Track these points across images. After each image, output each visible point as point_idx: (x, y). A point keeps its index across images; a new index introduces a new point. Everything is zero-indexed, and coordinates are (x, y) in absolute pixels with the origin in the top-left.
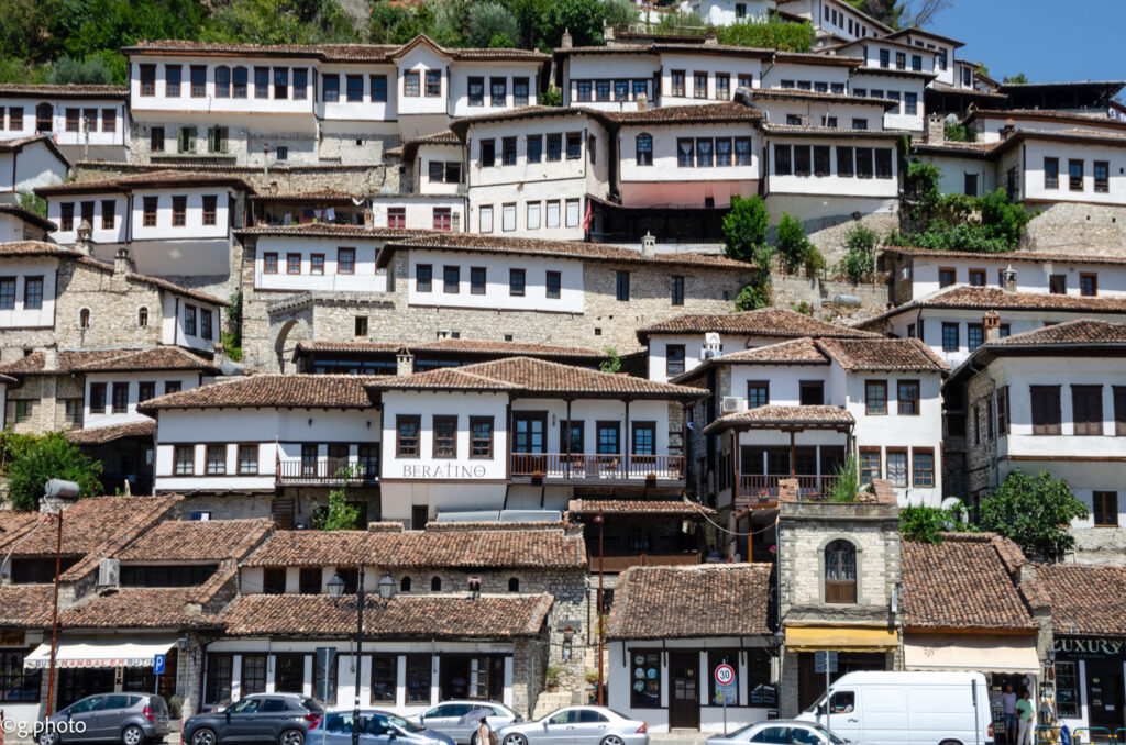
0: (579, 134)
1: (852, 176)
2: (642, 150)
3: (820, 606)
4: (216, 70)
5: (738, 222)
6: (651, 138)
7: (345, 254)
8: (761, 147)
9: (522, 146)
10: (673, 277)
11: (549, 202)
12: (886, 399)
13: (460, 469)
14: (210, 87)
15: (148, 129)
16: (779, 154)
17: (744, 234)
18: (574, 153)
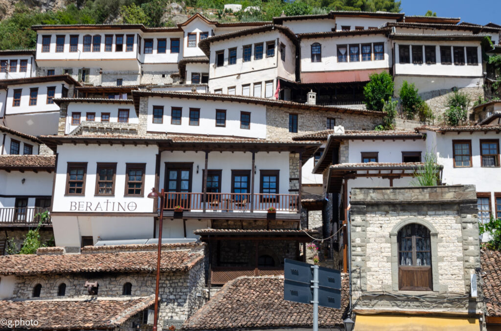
0: (274, 42)
1: (451, 64)
2: (315, 53)
3: (393, 293)
4: (84, 37)
5: (373, 87)
6: (320, 45)
7: (123, 112)
8: (390, 48)
9: (240, 52)
10: (328, 118)
11: (255, 84)
12: (470, 155)
13: (116, 205)
14: (80, 46)
15: (46, 71)
16: (402, 50)
17: (377, 94)
18: (270, 53)
